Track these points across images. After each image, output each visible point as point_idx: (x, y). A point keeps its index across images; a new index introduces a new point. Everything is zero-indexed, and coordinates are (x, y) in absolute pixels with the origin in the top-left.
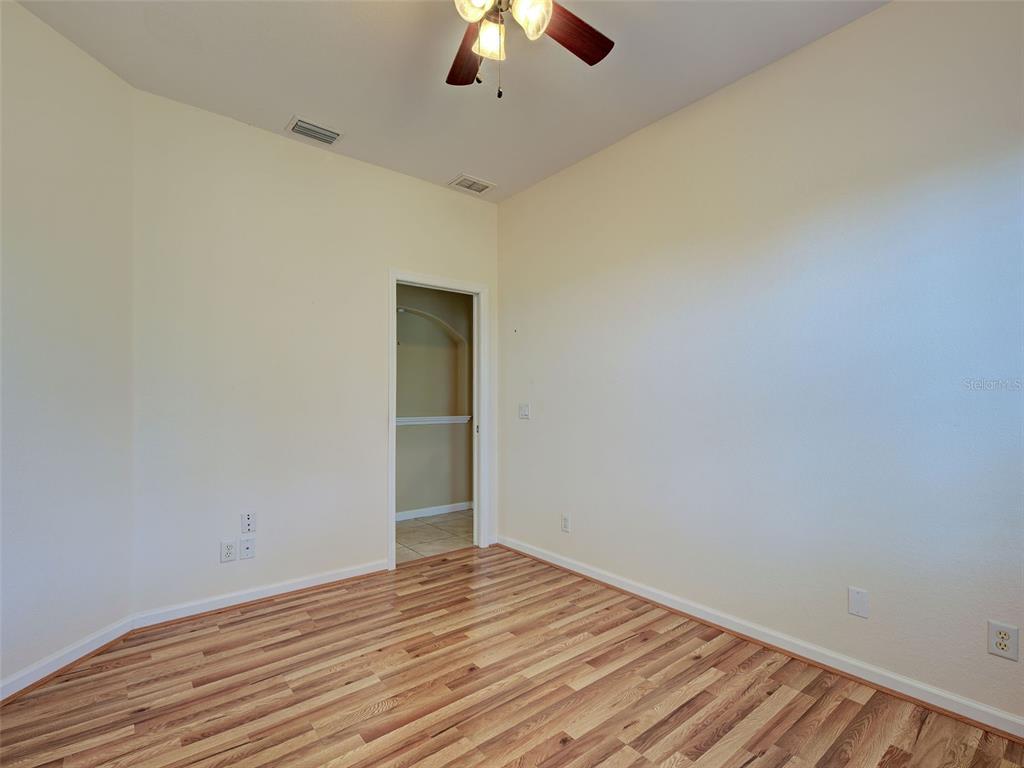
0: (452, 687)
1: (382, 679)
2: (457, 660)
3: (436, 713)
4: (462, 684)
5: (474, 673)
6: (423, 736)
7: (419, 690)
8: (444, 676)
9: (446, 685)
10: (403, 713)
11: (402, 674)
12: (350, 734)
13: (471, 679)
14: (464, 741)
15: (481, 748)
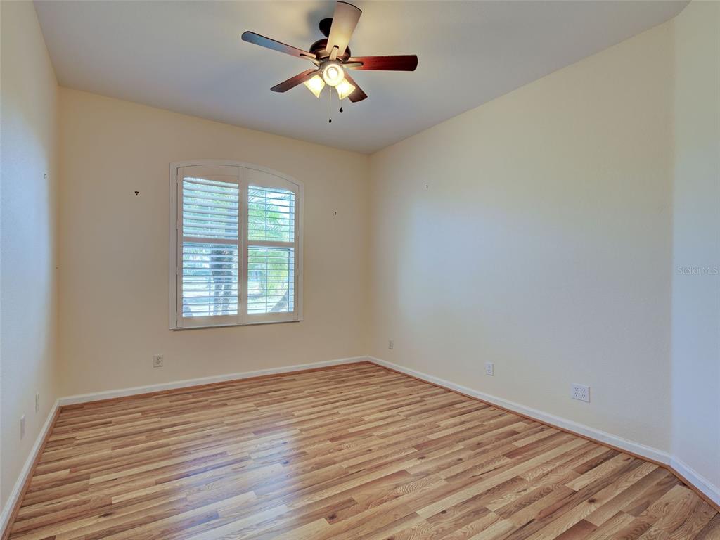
0: (351, 500)
1: (414, 515)
2: (346, 531)
3: (364, 482)
4: (344, 503)
5: (330, 514)
6: (371, 470)
7: (379, 500)
8: (359, 512)
9: (357, 503)
10: (387, 485)
11: (399, 518)
12: (418, 475)
13: (334, 507)
14: (345, 466)
15: (335, 463)
